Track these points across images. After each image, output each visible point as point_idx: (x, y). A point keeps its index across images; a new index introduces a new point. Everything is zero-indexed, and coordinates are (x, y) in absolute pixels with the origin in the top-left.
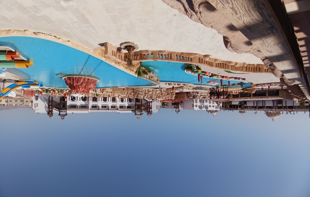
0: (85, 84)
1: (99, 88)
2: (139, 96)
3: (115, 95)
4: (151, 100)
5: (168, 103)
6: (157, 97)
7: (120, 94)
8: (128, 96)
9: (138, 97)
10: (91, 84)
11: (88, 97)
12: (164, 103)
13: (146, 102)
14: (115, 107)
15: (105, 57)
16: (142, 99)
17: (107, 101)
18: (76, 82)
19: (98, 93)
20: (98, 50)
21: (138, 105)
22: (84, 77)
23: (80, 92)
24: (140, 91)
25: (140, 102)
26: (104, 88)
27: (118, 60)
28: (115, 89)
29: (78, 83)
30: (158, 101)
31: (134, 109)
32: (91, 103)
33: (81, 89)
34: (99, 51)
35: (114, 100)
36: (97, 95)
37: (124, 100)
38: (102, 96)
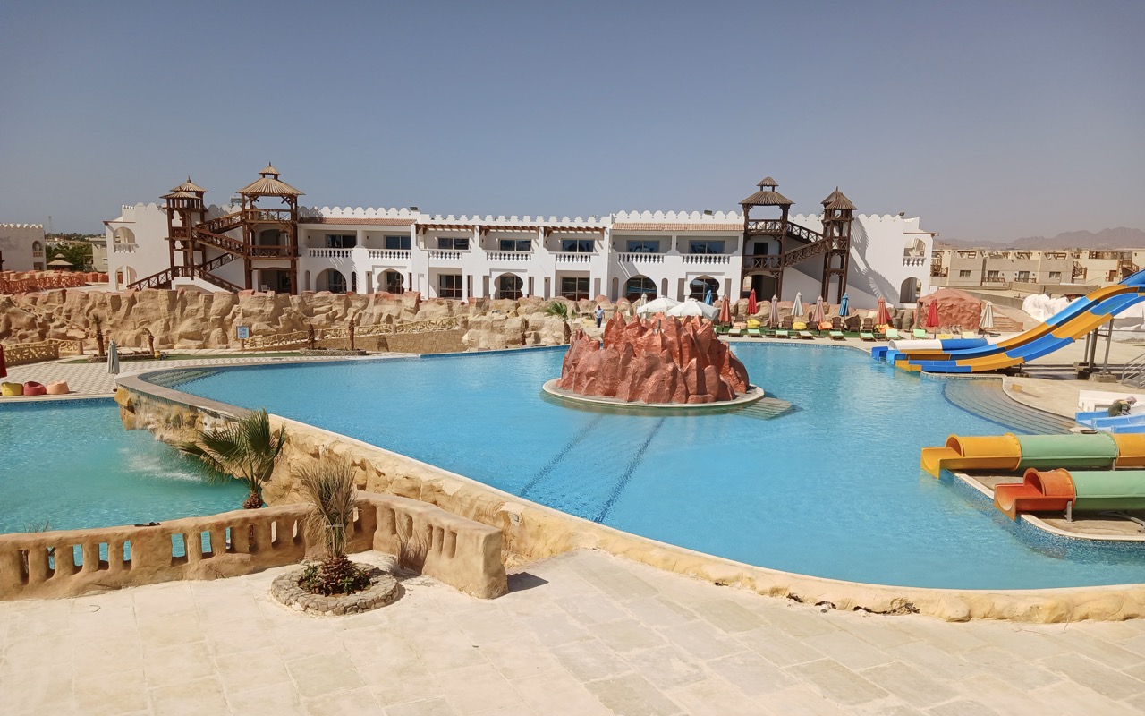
0: (632, 366)
1: (544, 348)
2: (269, 308)
3: (443, 309)
4: (180, 281)
5: (38, 267)
6: (132, 301)
7: (407, 317)
8: (348, 305)
9: (274, 300)
10: (592, 369)
11: (614, 298)
12: (71, 269)
13: (219, 271)
14: (444, 243)
15: (505, 516)
16: (249, 286)
17: (496, 275)
18: (687, 374)
19: (556, 320)
20: (547, 555)
21: (278, 254)
22: (641, 403)
23: (664, 325)
24: (265, 334)
25: (264, 272)
26: (512, 347)
27: (419, 510)
28: (445, 347)
29: (675, 370)
30: (120, 280)
31: (303, 229)
32: (597, 266)
33: (658, 341)
34: (540, 547)
35: (450, 286)
36: (559, 310)
37: (376, 285)
38: (530, 306)
